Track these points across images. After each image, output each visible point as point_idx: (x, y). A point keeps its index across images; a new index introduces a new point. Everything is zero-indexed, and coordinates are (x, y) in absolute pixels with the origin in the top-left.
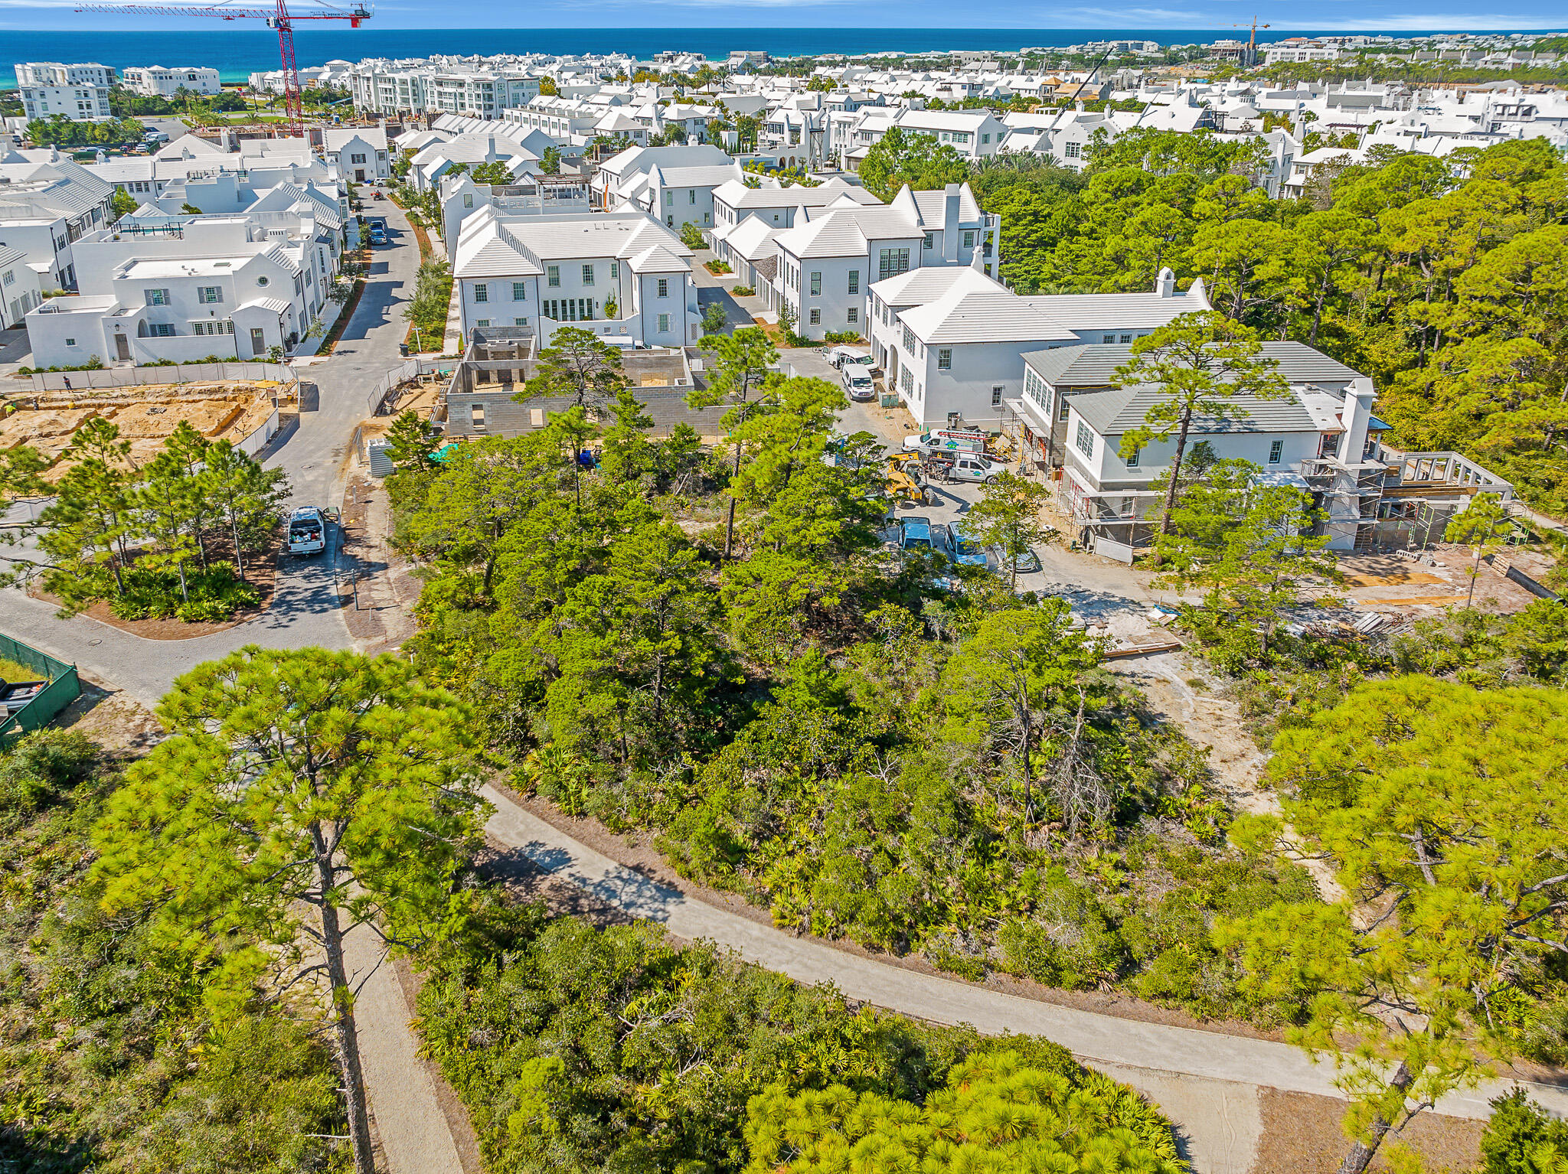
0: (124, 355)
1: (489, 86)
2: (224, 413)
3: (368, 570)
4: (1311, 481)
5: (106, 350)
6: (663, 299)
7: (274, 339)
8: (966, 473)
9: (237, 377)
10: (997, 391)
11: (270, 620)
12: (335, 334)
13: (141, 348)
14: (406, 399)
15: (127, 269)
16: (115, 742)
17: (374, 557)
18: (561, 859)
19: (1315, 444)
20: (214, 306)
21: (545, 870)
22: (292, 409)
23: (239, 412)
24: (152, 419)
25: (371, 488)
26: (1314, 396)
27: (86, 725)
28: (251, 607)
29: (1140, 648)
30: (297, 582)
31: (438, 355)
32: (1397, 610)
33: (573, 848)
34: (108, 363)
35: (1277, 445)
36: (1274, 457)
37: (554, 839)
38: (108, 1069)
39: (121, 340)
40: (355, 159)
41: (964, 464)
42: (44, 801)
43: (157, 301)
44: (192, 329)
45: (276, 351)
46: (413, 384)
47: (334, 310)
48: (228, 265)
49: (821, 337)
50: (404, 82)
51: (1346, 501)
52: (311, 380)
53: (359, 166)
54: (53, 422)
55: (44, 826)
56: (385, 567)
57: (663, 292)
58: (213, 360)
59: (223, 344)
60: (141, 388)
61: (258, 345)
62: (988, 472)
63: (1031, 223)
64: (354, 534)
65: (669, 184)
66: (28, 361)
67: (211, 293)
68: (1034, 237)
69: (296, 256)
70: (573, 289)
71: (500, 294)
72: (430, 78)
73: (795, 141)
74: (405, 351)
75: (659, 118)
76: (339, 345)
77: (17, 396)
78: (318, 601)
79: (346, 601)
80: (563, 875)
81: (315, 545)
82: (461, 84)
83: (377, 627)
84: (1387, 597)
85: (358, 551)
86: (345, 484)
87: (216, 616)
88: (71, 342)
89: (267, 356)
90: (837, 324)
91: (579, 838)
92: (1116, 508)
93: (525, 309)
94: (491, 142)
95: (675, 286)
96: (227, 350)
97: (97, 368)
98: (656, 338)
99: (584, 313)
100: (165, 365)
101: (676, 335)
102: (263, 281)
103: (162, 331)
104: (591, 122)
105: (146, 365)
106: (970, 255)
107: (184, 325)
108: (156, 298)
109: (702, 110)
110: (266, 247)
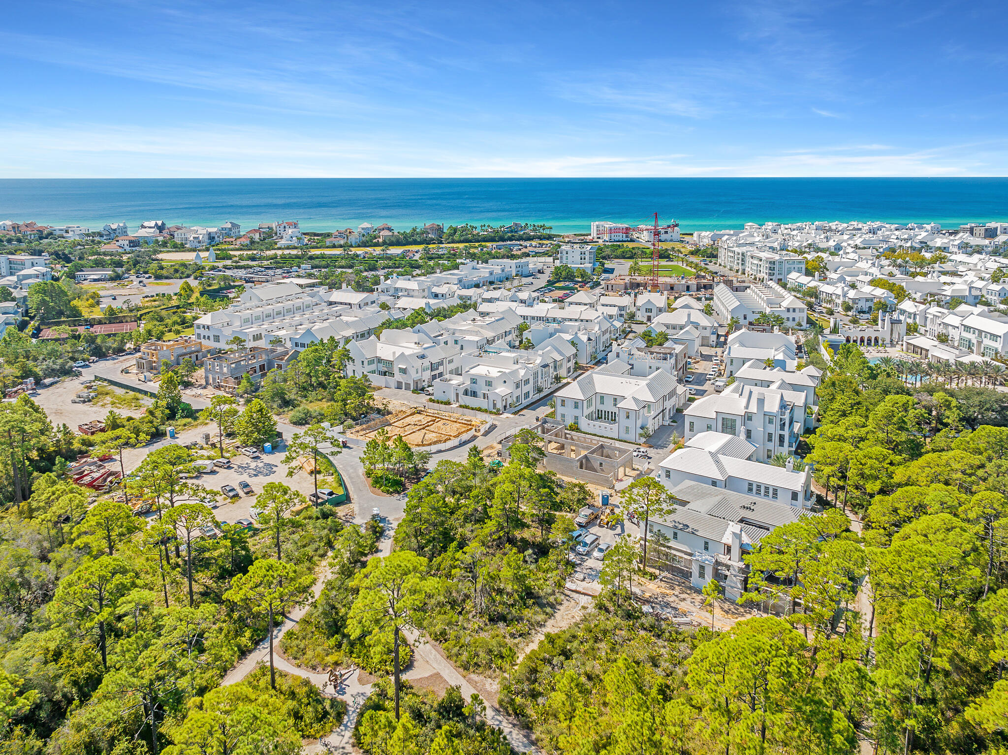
0: (457, 400)
1: (773, 263)
2: (463, 430)
5: (453, 398)
6: (628, 420)
7: (500, 406)
9: (479, 417)
11: (399, 498)
12: (526, 408)
13: (463, 399)
20: (489, 388)
22: (480, 434)
23: (470, 429)
24: (443, 426)
27: (340, 507)
28: (398, 492)
34: (452, 402)
35: (706, 543)
36: (706, 548)
39: (457, 395)
40: (647, 310)
45: (498, 410)
47: (536, 396)
48: (501, 372)
50: (739, 254)
51: (735, 579)
52: (497, 424)
53: (649, 314)
54: (422, 421)
57: (628, 417)
58: (478, 409)
59: (484, 403)
60: (451, 414)
61: (494, 407)
65: (732, 355)
67: (489, 384)
69: (523, 373)
70: (608, 407)
71: (570, 404)
72: (749, 254)
74: (537, 420)
76: (524, 412)
77: (420, 409)
82: (760, 260)
87: (389, 492)
89: (495, 411)
93: (578, 412)
94: (689, 315)
95: (632, 416)
96: (485, 407)
97: (448, 403)
98: (624, 436)
99: (612, 418)
100: (466, 407)
101: (631, 437)
102: (505, 382)
103: (474, 394)
104: (779, 300)
105: (461, 406)
106: (771, 429)
107: (480, 393)
108: (474, 381)
109: (879, 292)
110: (516, 367)
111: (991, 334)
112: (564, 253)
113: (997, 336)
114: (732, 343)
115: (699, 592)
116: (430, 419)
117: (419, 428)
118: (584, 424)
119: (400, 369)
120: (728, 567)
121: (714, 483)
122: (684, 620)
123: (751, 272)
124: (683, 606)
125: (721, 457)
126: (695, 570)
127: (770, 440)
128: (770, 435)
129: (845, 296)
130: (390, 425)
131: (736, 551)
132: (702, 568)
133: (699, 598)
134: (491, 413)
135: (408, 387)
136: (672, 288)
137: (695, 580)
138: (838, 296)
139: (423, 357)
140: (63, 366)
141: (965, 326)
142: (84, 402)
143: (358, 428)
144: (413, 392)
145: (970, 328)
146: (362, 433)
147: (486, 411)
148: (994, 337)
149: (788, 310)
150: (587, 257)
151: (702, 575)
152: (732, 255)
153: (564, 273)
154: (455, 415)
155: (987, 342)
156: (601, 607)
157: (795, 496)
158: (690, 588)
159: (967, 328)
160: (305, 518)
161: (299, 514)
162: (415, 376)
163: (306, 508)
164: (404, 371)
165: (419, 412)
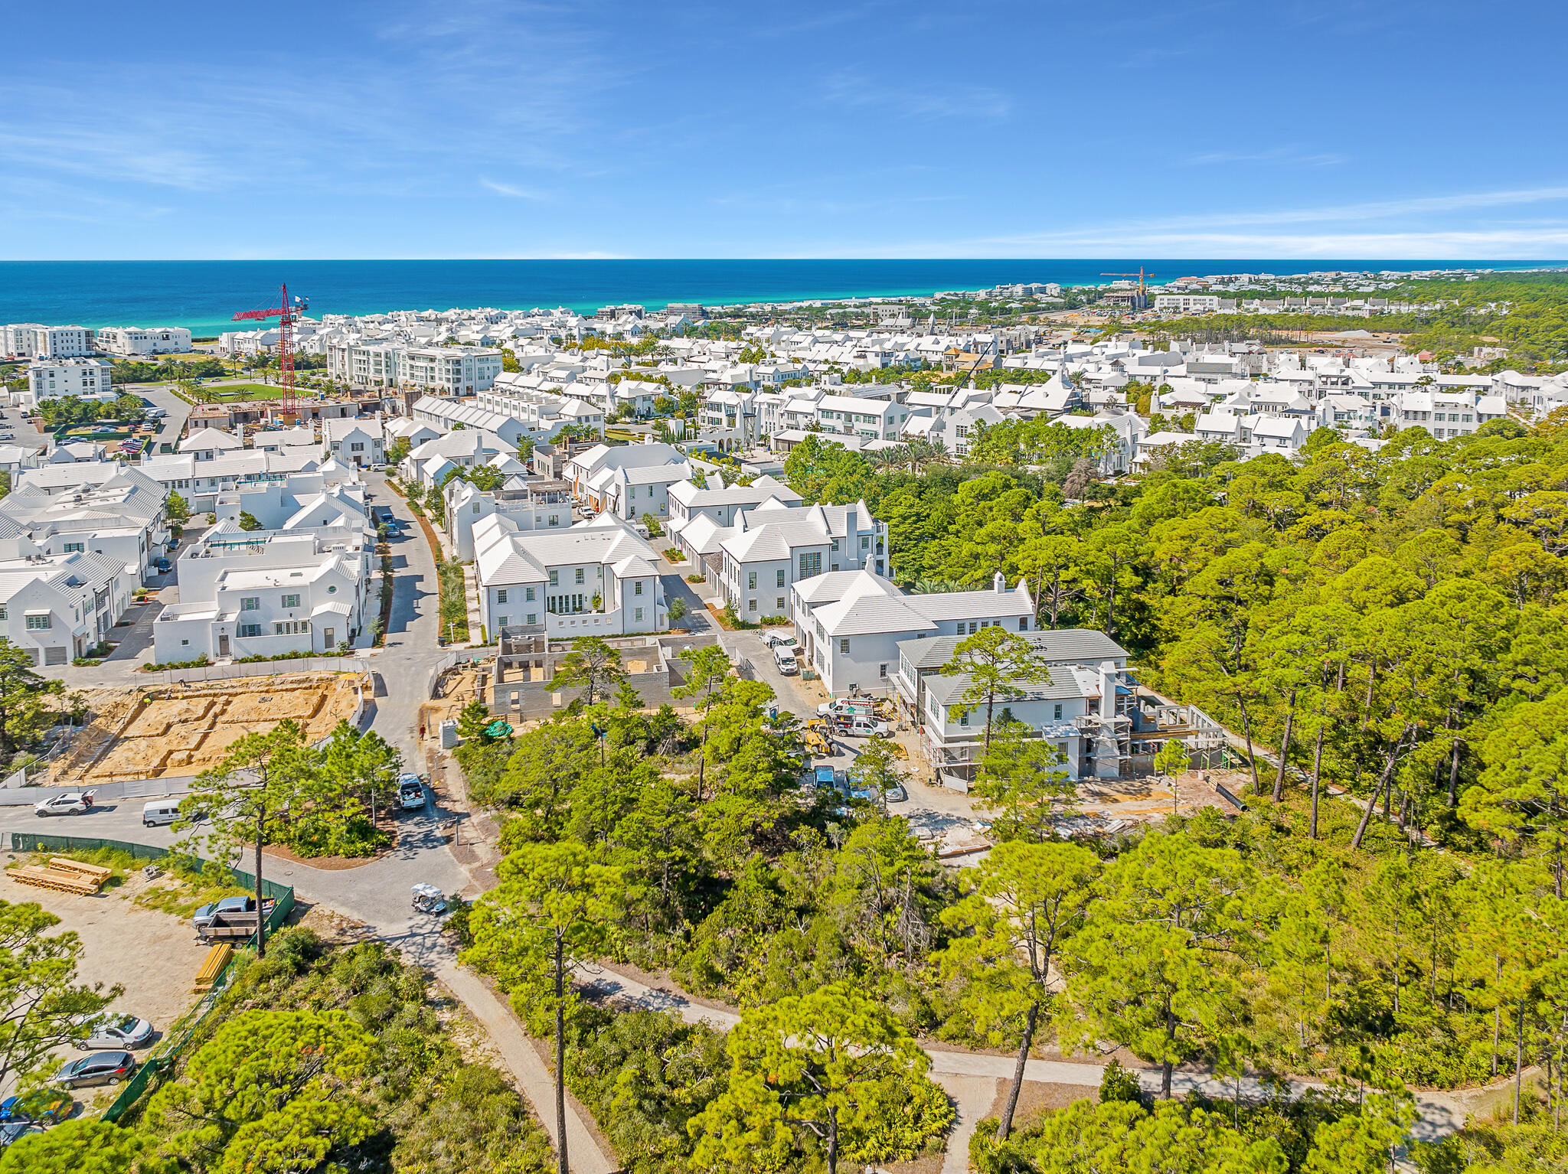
0: (224, 651)
1: (458, 362)
2: (315, 699)
3: (458, 818)
4: (1083, 731)
5: (211, 648)
6: (639, 597)
7: (341, 636)
8: (861, 730)
9: (317, 669)
10: (883, 667)
11: (401, 854)
12: (382, 630)
13: (240, 646)
14: (452, 684)
15: (223, 579)
16: (327, 934)
17: (459, 808)
18: (617, 987)
19: (1083, 706)
20: (292, 609)
21: (608, 993)
22: (369, 695)
23: (324, 698)
24: (264, 706)
25: (444, 758)
26: (1082, 672)
27: (304, 924)
28: (386, 846)
29: (965, 849)
30: (412, 828)
31: (468, 644)
32: (1136, 817)
33: (622, 980)
34: (212, 659)
35: (1058, 708)
37: (609, 976)
39: (224, 639)
40: (354, 447)
41: (859, 725)
42: (301, 970)
43: (250, 607)
44: (274, 630)
45: (343, 646)
46: (453, 671)
48: (300, 574)
49: (758, 620)
50: (378, 355)
51: (1109, 744)
52: (377, 670)
53: (357, 453)
54: (187, 710)
56: (468, 815)
57: (639, 591)
58: (295, 656)
59: (301, 642)
60: (245, 680)
61: (329, 641)
62: (876, 730)
63: (915, 522)
64: (441, 792)
65: (632, 481)
66: (147, 656)
67: (291, 600)
68: (917, 532)
69: (355, 567)
70: (568, 587)
72: (403, 353)
73: (731, 424)
74: (442, 643)
75: (613, 396)
76: (388, 638)
77: (152, 689)
78: (428, 840)
79: (448, 840)
80: (619, 995)
81: (419, 801)
82: (432, 360)
83: (472, 857)
84: (1132, 809)
85: (446, 804)
86: (424, 755)
87: (366, 854)
88: (185, 642)
89: (336, 649)
90: (769, 610)
91: (626, 975)
92: (956, 754)
93: (535, 606)
94: (480, 438)
95: (648, 586)
96: (304, 646)
97: (204, 663)
98: (633, 626)
99: (576, 606)
100: (259, 658)
101: (647, 623)
102: (332, 589)
103: (251, 630)
104: (555, 408)
105: (244, 661)
106: (866, 554)
107: (268, 625)
108: (249, 605)
109: (649, 388)
110: (329, 562)
111: (865, 415)
112: (46, 374)
113: (875, 416)
114: (596, 468)
116: (205, 702)
117: (205, 724)
119: (30, 618)
120: (1097, 731)
122: (1114, 825)
130: (116, 741)
132: (1061, 747)
133: (1079, 791)
134: (329, 654)
135: (57, 656)
136: (315, 416)
138: (601, 398)
139: (72, 582)
141: (823, 411)
143: (55, 768)
144: (77, 664)
145: (832, 412)
146: (78, 771)
147: (310, 655)
148: (870, 418)
150: (98, 381)
151: (1062, 758)
152: (365, 358)
154: (259, 679)
155: (859, 426)
159: (827, 413)
160: (264, 978)
161: (219, 979)
162: (74, 627)
163: (228, 960)
164: (45, 622)
165: (154, 697)
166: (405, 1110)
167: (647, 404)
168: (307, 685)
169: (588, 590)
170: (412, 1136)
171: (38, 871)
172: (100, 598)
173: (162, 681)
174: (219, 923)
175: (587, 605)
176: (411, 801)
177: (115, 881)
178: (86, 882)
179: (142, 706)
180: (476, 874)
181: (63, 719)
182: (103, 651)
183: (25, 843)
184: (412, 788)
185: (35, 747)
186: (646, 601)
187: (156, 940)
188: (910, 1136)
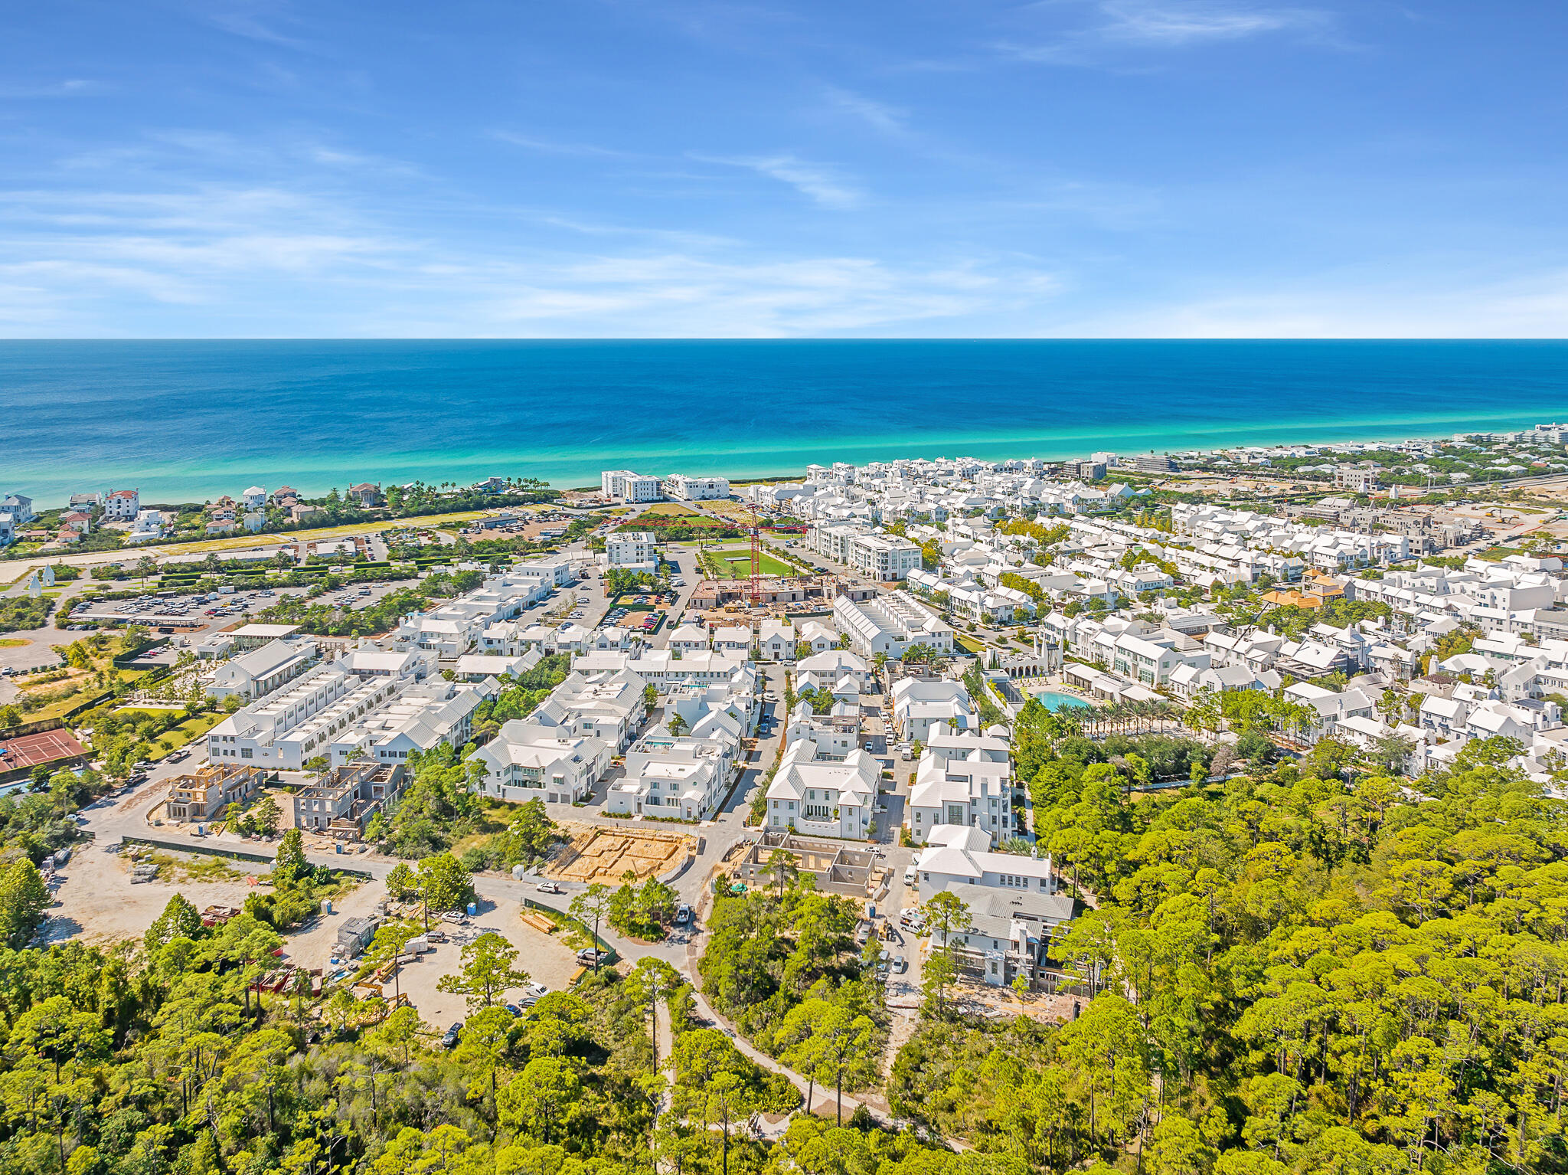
0: (640, 811)
1: (886, 554)
2: (671, 849)
3: (697, 931)
4: (1008, 959)
5: (633, 809)
6: (851, 817)
7: (695, 813)
9: (679, 831)
11: (667, 944)
12: (720, 810)
13: (646, 809)
14: (736, 853)
15: (644, 770)
16: (622, 973)
17: (701, 927)
18: (714, 1023)
19: (1009, 945)
20: (676, 792)
21: (709, 1024)
22: (694, 853)
23: (677, 848)
25: (708, 898)
27: (616, 966)
28: (663, 939)
30: (675, 932)
31: (757, 829)
33: (718, 1021)
34: (632, 815)
35: (996, 943)
36: (996, 947)
37: (714, 1019)
38: (616, 1040)
39: (639, 804)
42: (607, 985)
43: (655, 788)
44: (665, 803)
45: (695, 818)
46: (740, 846)
47: (724, 793)
48: (682, 771)
49: (920, 843)
50: (836, 538)
51: (1023, 970)
52: (705, 837)
54: (614, 844)
55: (606, 991)
56: (703, 931)
57: (850, 813)
58: (672, 820)
59: (674, 811)
60: (644, 831)
61: (689, 814)
64: (698, 916)
65: (912, 716)
66: (605, 806)
67: (675, 786)
69: (710, 770)
70: (819, 801)
71: (784, 807)
72: (852, 540)
74: (745, 824)
76: (722, 816)
77: (601, 827)
78: (681, 940)
79: (688, 942)
80: (713, 1026)
81: (685, 920)
82: (869, 550)
83: (694, 952)
85: (696, 924)
86: (701, 896)
87: (652, 940)
88: (622, 802)
89: (691, 819)
91: (719, 1019)
93: (793, 813)
94: (840, 660)
95: (855, 812)
96: (677, 816)
97: (629, 816)
98: (846, 834)
99: (823, 814)
100: (654, 819)
101: (855, 834)
102: (695, 784)
103: (655, 801)
104: (921, 622)
105: (647, 818)
106: (995, 811)
107: (663, 799)
108: (655, 785)
109: (1016, 595)
110: (700, 763)
111: (1146, 658)
112: (614, 548)
113: (1152, 660)
114: (902, 696)
115: (995, 986)
116: (622, 840)
117: (618, 854)
118: (801, 825)
119: (552, 777)
120: (1017, 960)
121: (972, 881)
122: (994, 1013)
123: (856, 564)
124: (988, 1001)
125: (972, 853)
126: (988, 967)
127: (994, 822)
128: (994, 818)
129: (982, 604)
130: (579, 856)
131: (1023, 946)
132: (994, 965)
133: (996, 992)
134: (687, 822)
135: (565, 799)
136: (774, 599)
137: (988, 976)
138: (974, 604)
139: (576, 760)
140: (67, 829)
141: (1119, 648)
142: (150, 880)
143: (550, 866)
144: (573, 806)
145: (1125, 650)
146: (559, 870)
147: (679, 821)
149: (933, 634)
150: (646, 553)
151: (994, 971)
152: (828, 538)
153: (627, 582)
154: (650, 831)
155: (1142, 665)
156: (927, 1016)
157: (1043, 882)
158: (986, 985)
159: (1121, 649)
160: (592, 985)
161: (579, 981)
162: (574, 785)
163: (584, 974)
164: (560, 781)
165: (602, 832)
166: (619, 1045)
167: (1009, 612)
168: (670, 840)
169: (831, 804)
170: (618, 1054)
171: (530, 918)
172: (589, 768)
173: (607, 824)
174: (585, 958)
175: (831, 813)
176: (682, 919)
177: (556, 929)
178: (545, 927)
179: (596, 837)
180: (691, 961)
181: (558, 839)
182: (587, 799)
183: (529, 903)
184: (684, 912)
185: (543, 855)
186: (855, 820)
187: (564, 959)
188: (775, 1104)
